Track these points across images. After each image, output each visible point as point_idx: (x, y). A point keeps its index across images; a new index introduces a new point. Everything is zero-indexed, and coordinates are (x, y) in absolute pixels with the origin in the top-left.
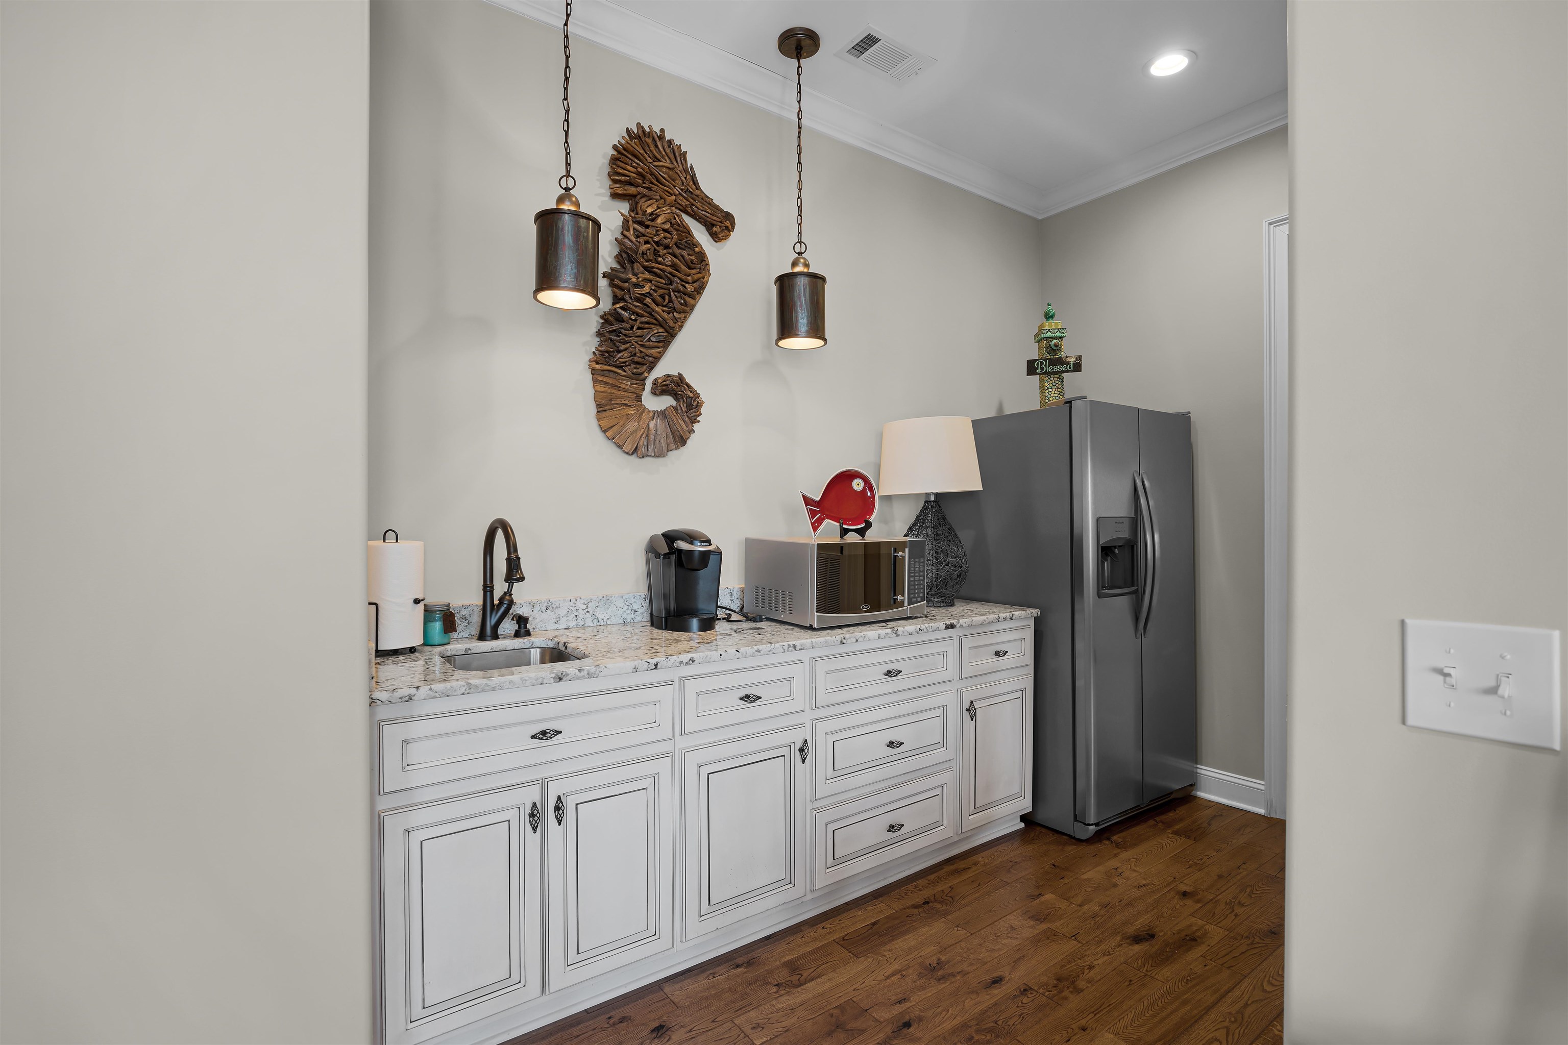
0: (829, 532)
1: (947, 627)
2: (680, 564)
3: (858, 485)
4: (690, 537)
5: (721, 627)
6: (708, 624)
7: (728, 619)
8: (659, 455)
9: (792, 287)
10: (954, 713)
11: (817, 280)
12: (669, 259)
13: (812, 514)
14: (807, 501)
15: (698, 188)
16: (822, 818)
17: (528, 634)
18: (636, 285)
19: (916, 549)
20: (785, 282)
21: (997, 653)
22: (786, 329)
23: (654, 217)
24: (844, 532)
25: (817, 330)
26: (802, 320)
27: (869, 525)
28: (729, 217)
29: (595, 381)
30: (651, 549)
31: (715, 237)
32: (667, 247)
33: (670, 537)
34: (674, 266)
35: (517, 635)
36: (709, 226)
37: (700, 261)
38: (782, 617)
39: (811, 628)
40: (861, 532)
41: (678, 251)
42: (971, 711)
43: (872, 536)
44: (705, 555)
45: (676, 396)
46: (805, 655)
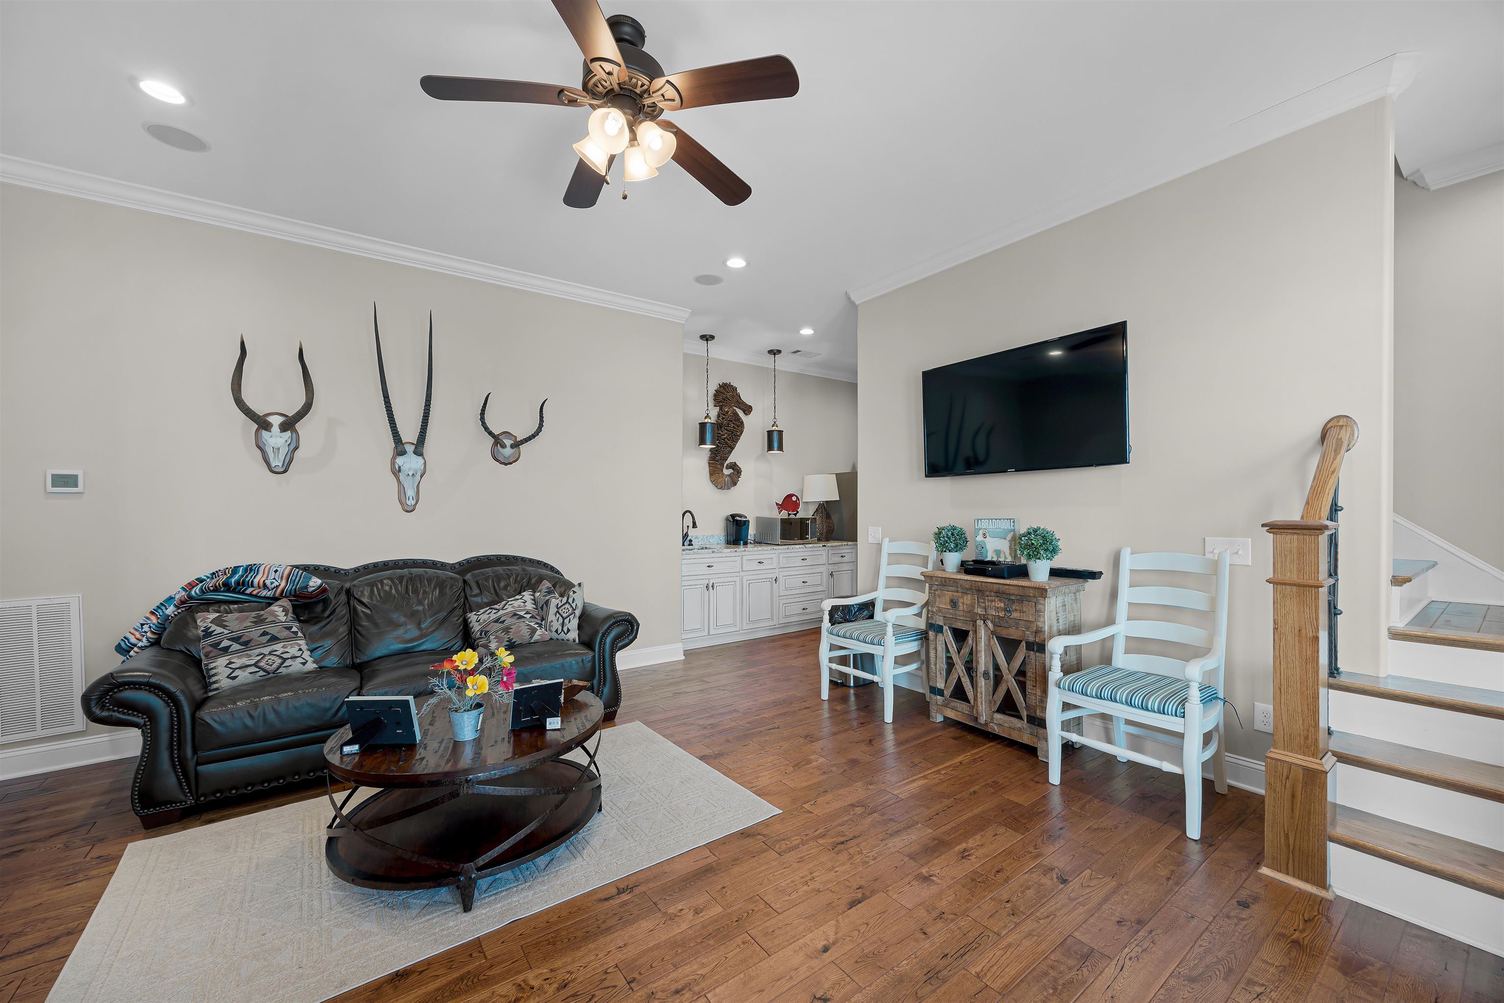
0: (784, 514)
1: (823, 546)
2: (737, 524)
3: (794, 499)
4: (740, 516)
5: (749, 546)
6: (746, 543)
7: (751, 543)
8: (729, 488)
9: (772, 435)
10: (825, 576)
11: (780, 433)
12: (732, 425)
13: (779, 508)
14: (777, 504)
15: (741, 399)
16: (782, 602)
17: (692, 545)
18: (722, 435)
19: (814, 520)
20: (770, 433)
21: (842, 556)
22: (770, 448)
23: (727, 412)
24: (789, 515)
25: (780, 448)
26: (776, 445)
27: (798, 512)
28: (751, 407)
29: (710, 466)
30: (727, 519)
31: (746, 414)
32: (731, 421)
33: (733, 516)
34: (734, 427)
35: (689, 545)
36: (744, 411)
37: (741, 424)
38: (769, 542)
39: (778, 545)
40: (795, 515)
41: (735, 422)
42: (832, 575)
43: (798, 516)
44: (745, 521)
45: (733, 469)
46: (777, 552)
